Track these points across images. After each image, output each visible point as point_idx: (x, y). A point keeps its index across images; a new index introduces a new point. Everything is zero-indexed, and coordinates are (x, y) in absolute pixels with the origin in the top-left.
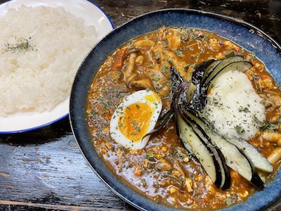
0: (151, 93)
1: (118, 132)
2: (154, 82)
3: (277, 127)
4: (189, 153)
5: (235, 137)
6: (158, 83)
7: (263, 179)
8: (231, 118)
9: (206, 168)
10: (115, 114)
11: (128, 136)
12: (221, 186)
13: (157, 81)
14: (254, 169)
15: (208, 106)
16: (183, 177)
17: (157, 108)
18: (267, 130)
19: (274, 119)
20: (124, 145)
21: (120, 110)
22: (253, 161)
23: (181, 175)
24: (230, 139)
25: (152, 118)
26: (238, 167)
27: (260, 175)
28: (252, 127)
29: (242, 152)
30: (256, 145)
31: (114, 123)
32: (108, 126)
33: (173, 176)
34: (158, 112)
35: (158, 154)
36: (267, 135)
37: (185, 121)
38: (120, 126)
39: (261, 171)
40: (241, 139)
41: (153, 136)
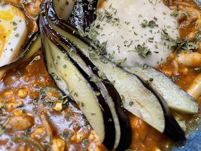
3: (196, 46)
4: (64, 94)
5: (137, 64)
7: (182, 125)
8: (130, 37)
9: (89, 117)
12: (115, 147)
14: (167, 111)
15: (96, 22)
16: (48, 139)
17: (15, 29)
18: (183, 51)
19: (191, 35)
22: (165, 97)
23: (46, 135)
24: (129, 68)
26: (142, 110)
27: (177, 119)
28: (161, 47)
29: (147, 85)
30: (169, 73)
33: (31, 138)
34: (17, 36)
35: (9, 102)
36: (184, 58)
37: (55, 43)
39: (179, 112)
40: (146, 66)
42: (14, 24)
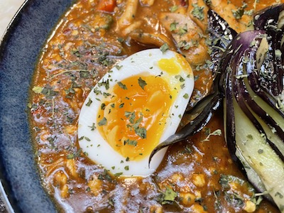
0: (171, 55)
1: (96, 137)
2: (177, 38)
6: (185, 38)
10: (92, 96)
11: (118, 147)
13: (181, 35)
17: (183, 86)
20: (108, 167)
21: (103, 89)
25: (172, 109)
31: (88, 115)
32: (74, 121)
34: (185, 96)
38: (101, 124)
41: (172, 148)
42: (181, 79)
